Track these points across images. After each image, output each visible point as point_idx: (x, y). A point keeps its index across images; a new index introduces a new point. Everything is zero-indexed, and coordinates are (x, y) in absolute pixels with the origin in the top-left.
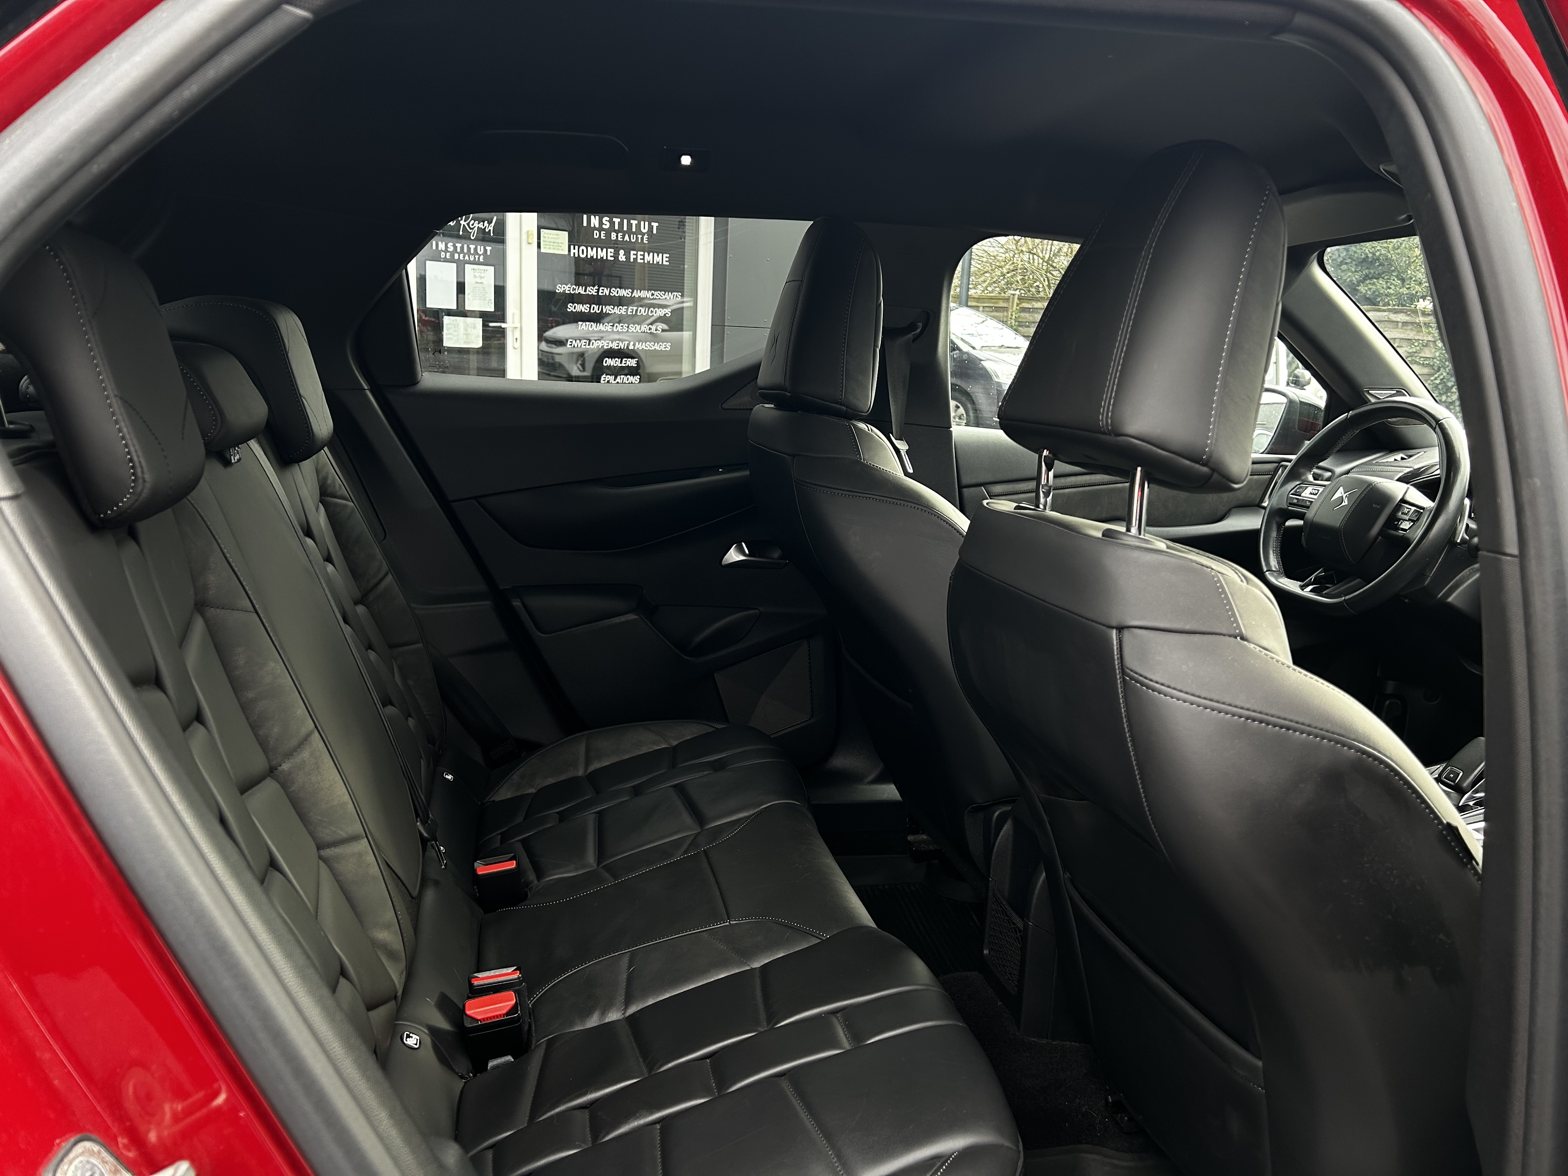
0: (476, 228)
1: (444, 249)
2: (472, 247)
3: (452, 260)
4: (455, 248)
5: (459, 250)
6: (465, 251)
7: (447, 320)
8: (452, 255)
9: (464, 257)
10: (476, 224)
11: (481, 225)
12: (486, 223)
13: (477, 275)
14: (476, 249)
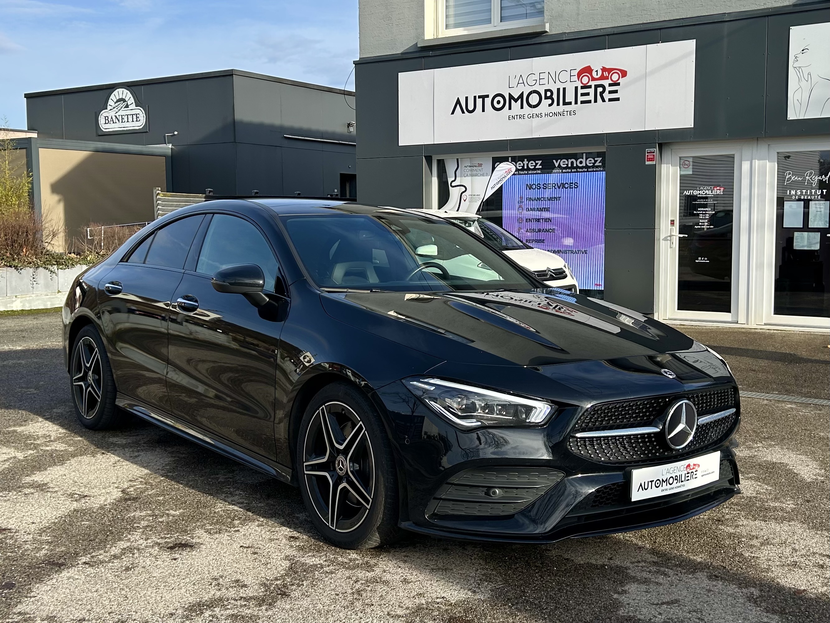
0: (816, 180)
1: (794, 194)
2: (813, 191)
3: (800, 200)
4: (802, 192)
5: (804, 194)
6: (809, 194)
7: (796, 234)
8: (800, 196)
9: (807, 197)
10: (817, 178)
11: (820, 178)
12: (823, 177)
13: (818, 206)
14: (815, 193)
